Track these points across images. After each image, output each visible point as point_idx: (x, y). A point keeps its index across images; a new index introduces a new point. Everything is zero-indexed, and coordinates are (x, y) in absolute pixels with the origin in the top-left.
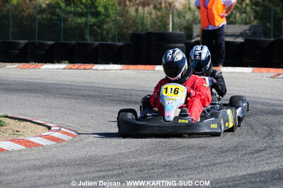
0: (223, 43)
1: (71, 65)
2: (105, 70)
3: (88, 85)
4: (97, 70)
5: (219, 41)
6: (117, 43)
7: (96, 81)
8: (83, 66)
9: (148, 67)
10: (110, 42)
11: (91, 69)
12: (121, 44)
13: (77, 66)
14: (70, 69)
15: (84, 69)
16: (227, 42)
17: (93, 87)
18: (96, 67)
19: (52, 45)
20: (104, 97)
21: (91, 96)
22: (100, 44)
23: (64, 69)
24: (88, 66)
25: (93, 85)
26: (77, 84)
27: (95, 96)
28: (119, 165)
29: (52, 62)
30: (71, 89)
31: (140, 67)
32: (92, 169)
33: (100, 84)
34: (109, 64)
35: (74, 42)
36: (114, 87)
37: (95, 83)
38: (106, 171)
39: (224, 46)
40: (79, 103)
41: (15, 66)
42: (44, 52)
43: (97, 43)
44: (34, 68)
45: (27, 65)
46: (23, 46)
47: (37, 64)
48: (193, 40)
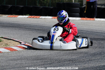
0: (96, 8)
1: (30, 16)
2: (45, 18)
3: (38, 25)
4: (41, 18)
5: (95, 7)
6: (50, 7)
7: (41, 23)
8: (35, 17)
10: (47, 7)
11: (39, 18)
12: (52, 7)
13: (33, 16)
14: (30, 18)
15: (36, 18)
16: (98, 8)
17: (39, 26)
18: (41, 17)
19: (23, 8)
20: (44, 30)
21: (38, 30)
22: (43, 7)
23: (27, 18)
24: (38, 17)
25: (40, 25)
26: (33, 24)
27: (40, 30)
28: (50, 60)
29: (22, 15)
30: (30, 27)
32: (39, 61)
33: (43, 24)
34: (47, 16)
35: (32, 6)
36: (49, 26)
37: (41, 24)
39: (96, 9)
40: (34, 33)
41: (7, 16)
42: (19, 10)
43: (42, 7)
44: (15, 17)
45: (12, 16)
46: (10, 7)
47: (16, 15)
48: (83, 7)
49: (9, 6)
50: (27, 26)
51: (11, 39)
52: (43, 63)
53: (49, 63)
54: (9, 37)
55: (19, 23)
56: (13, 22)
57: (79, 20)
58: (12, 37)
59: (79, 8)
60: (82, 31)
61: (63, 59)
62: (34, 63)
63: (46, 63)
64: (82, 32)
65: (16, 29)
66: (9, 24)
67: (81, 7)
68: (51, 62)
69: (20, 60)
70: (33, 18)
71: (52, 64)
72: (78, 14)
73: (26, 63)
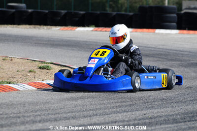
1: (96, 28)
6: (128, 13)
8: (105, 29)
9: (151, 30)
10: (123, 13)
12: (131, 14)
14: (96, 31)
15: (106, 31)
19: (83, 15)
22: (117, 14)
23: (92, 31)
26: (101, 42)
28: (130, 99)
29: (83, 26)
31: (145, 30)
32: (112, 101)
35: (99, 12)
38: (122, 102)
41: (58, 28)
42: (77, 19)
43: (115, 13)
44: (71, 30)
45: (66, 28)
46: (63, 14)
47: (73, 27)
48: (183, 12)
49: (61, 13)
50: (91, 45)
51: (66, 65)
52: (118, 104)
53: (128, 103)
54: (62, 62)
55: (78, 39)
56: (69, 38)
57: (176, 34)
58: (68, 62)
59: (175, 15)
60: (181, 51)
61: (151, 98)
62: (105, 104)
63: (123, 104)
64: (182, 54)
65: (73, 50)
66: (62, 41)
67: (179, 12)
68: (131, 103)
69: (81, 100)
70: (101, 31)
71: (133, 105)
72: (175, 24)
73: (91, 105)
